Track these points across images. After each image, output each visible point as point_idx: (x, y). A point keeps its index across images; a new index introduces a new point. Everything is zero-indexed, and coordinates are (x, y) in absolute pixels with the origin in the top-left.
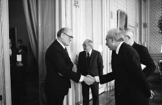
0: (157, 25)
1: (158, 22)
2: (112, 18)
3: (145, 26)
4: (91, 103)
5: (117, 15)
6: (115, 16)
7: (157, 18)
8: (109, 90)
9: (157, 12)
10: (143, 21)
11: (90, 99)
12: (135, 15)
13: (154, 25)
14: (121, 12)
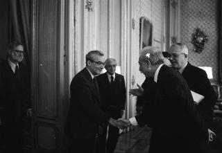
0: (190, 40)
2: (133, 28)
3: (174, 40)
5: (140, 24)
6: (137, 26)
7: (190, 31)
9: (190, 23)
10: (171, 34)
12: (161, 25)
13: (186, 39)
14: (145, 20)
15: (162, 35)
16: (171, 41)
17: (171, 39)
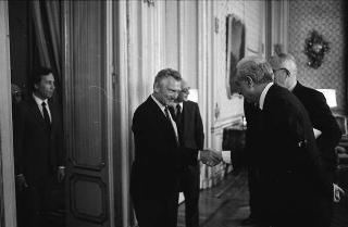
0: (302, 48)
1: (303, 42)
2: (216, 32)
3: (278, 49)
5: (227, 25)
6: (222, 28)
7: (302, 35)
8: (210, 185)
9: (302, 23)
10: (274, 41)
11: (180, 201)
13: (296, 48)
14: (234, 19)
15: (260, 42)
16: (273, 51)
17: (273, 48)
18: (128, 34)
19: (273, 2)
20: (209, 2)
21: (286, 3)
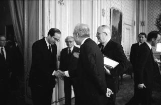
0: (155, 23)
1: (155, 20)
2: (103, 16)
3: (143, 24)
4: (73, 103)
5: (110, 12)
6: (107, 14)
7: (155, 17)
9: (155, 11)
10: (141, 20)
12: (132, 13)
13: (152, 23)
14: (114, 10)
16: (140, 25)
17: (140, 23)
18: (49, 18)
19: (140, 1)
20: (99, 1)
21: (147, 1)
